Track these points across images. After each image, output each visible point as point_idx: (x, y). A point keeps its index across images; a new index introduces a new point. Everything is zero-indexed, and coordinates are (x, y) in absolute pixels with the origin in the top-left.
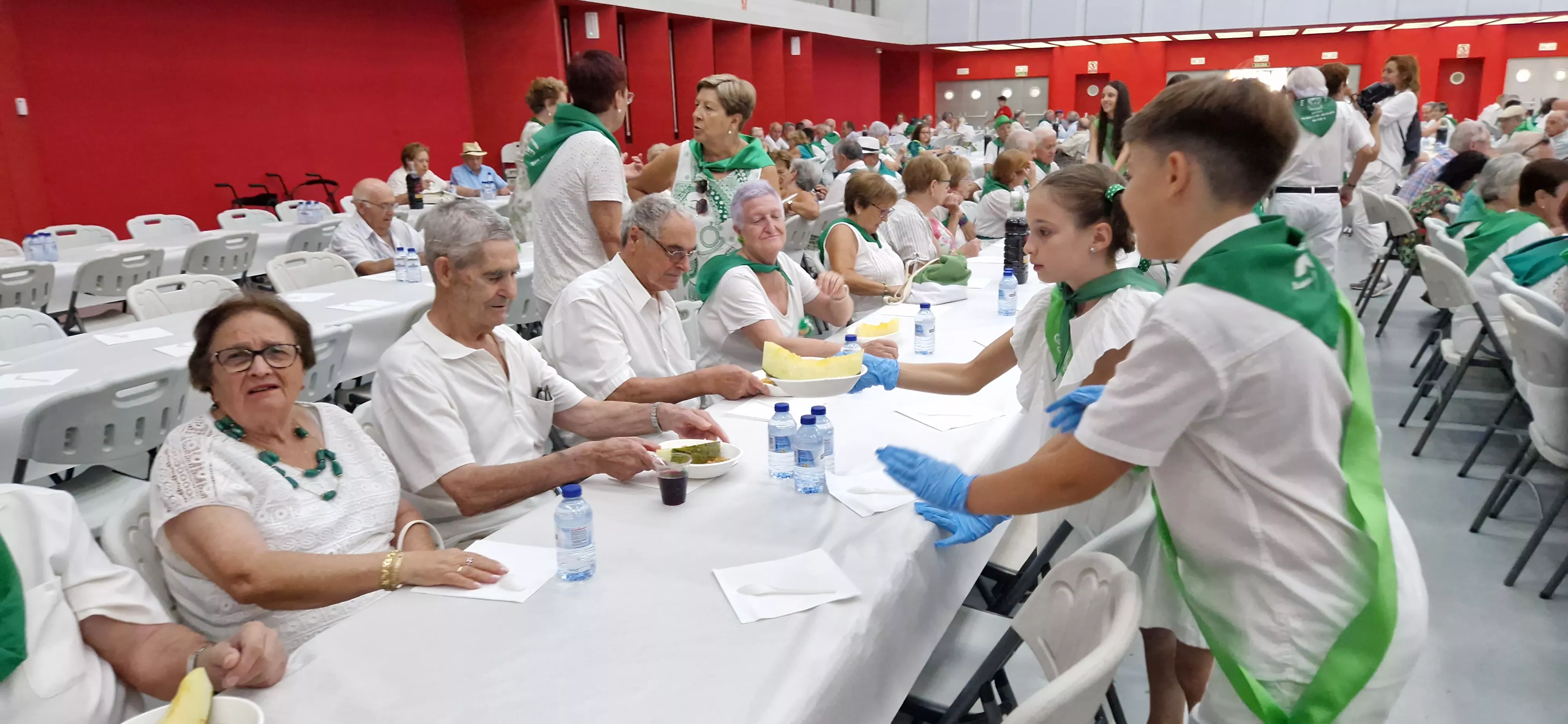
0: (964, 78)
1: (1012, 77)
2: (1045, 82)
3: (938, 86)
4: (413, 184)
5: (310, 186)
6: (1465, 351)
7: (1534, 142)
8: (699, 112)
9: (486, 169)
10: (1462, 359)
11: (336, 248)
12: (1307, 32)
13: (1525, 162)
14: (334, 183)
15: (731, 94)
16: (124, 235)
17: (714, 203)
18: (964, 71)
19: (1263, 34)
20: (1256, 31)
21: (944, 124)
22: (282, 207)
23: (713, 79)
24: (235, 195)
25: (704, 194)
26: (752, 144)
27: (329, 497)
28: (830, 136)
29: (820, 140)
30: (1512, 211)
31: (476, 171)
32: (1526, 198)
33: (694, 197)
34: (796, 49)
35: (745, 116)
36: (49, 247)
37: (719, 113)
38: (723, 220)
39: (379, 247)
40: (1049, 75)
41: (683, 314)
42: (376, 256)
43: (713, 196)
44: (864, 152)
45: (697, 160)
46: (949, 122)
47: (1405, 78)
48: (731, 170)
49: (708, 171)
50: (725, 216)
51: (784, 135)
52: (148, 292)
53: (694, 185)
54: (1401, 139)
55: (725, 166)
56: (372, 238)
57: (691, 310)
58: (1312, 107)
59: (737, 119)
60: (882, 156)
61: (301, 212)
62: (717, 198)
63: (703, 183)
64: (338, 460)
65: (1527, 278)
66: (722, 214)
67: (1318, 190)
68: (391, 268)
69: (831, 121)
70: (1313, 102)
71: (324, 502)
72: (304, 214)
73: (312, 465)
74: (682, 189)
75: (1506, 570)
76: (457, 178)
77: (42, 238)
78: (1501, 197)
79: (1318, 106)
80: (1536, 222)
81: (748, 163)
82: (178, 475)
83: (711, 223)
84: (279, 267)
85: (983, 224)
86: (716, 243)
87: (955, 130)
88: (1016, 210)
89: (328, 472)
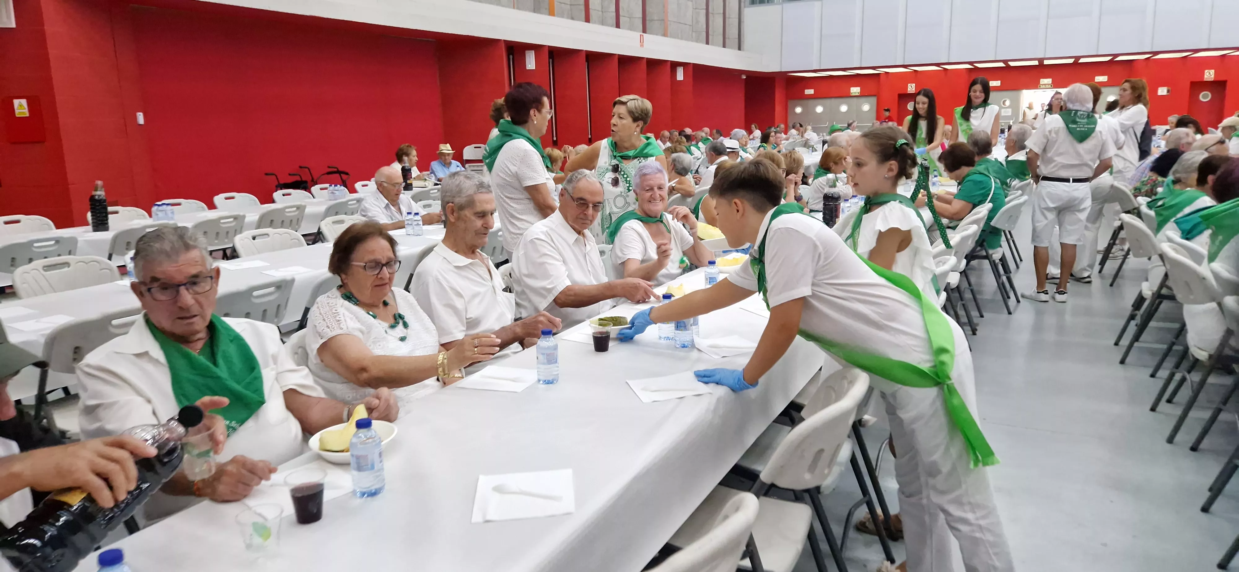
0: (810, 97)
1: (848, 96)
2: (874, 100)
3: (790, 103)
4: (406, 173)
5: (330, 176)
6: (1155, 289)
7: (1213, 143)
8: (614, 121)
9: (455, 163)
10: (1153, 294)
11: (363, 213)
12: (1082, 60)
13: (1206, 155)
14: (347, 174)
15: (636, 108)
16: (212, 206)
17: (623, 180)
18: (810, 92)
19: (1046, 62)
20: (1041, 60)
21: (793, 132)
22: (315, 189)
23: (624, 98)
24: (278, 181)
25: (617, 174)
26: (649, 141)
27: (403, 339)
28: (705, 140)
29: (697, 143)
30: (1189, 189)
31: (447, 165)
32: (1201, 182)
33: (610, 175)
34: (680, 76)
35: (645, 123)
36: (169, 213)
37: (628, 121)
38: (629, 190)
39: (392, 213)
40: (877, 95)
41: (602, 253)
42: (390, 219)
43: (623, 175)
44: (728, 150)
45: (613, 152)
46: (798, 130)
47: (1136, 95)
48: (635, 157)
49: (619, 158)
50: (631, 188)
51: (670, 139)
52: (246, 239)
53: (610, 168)
54: (1136, 141)
55: (631, 155)
56: (387, 207)
57: (607, 251)
58: (1079, 119)
59: (640, 124)
60: (741, 153)
61: (330, 192)
62: (625, 176)
63: (616, 166)
64: (406, 319)
65: (1188, 235)
66: (629, 187)
67: (1075, 181)
68: (404, 227)
69: (707, 130)
70: (1081, 115)
71: (400, 342)
72: (333, 193)
73: (392, 321)
74: (602, 171)
75: (1167, 433)
76: (434, 170)
77: (165, 206)
78: (1183, 181)
79: (1083, 119)
80: (1202, 196)
81: (646, 153)
82: (326, 319)
83: (621, 192)
84: (328, 225)
85: (814, 201)
86: (624, 206)
87: (802, 136)
88: (831, 187)
89: (401, 326)
